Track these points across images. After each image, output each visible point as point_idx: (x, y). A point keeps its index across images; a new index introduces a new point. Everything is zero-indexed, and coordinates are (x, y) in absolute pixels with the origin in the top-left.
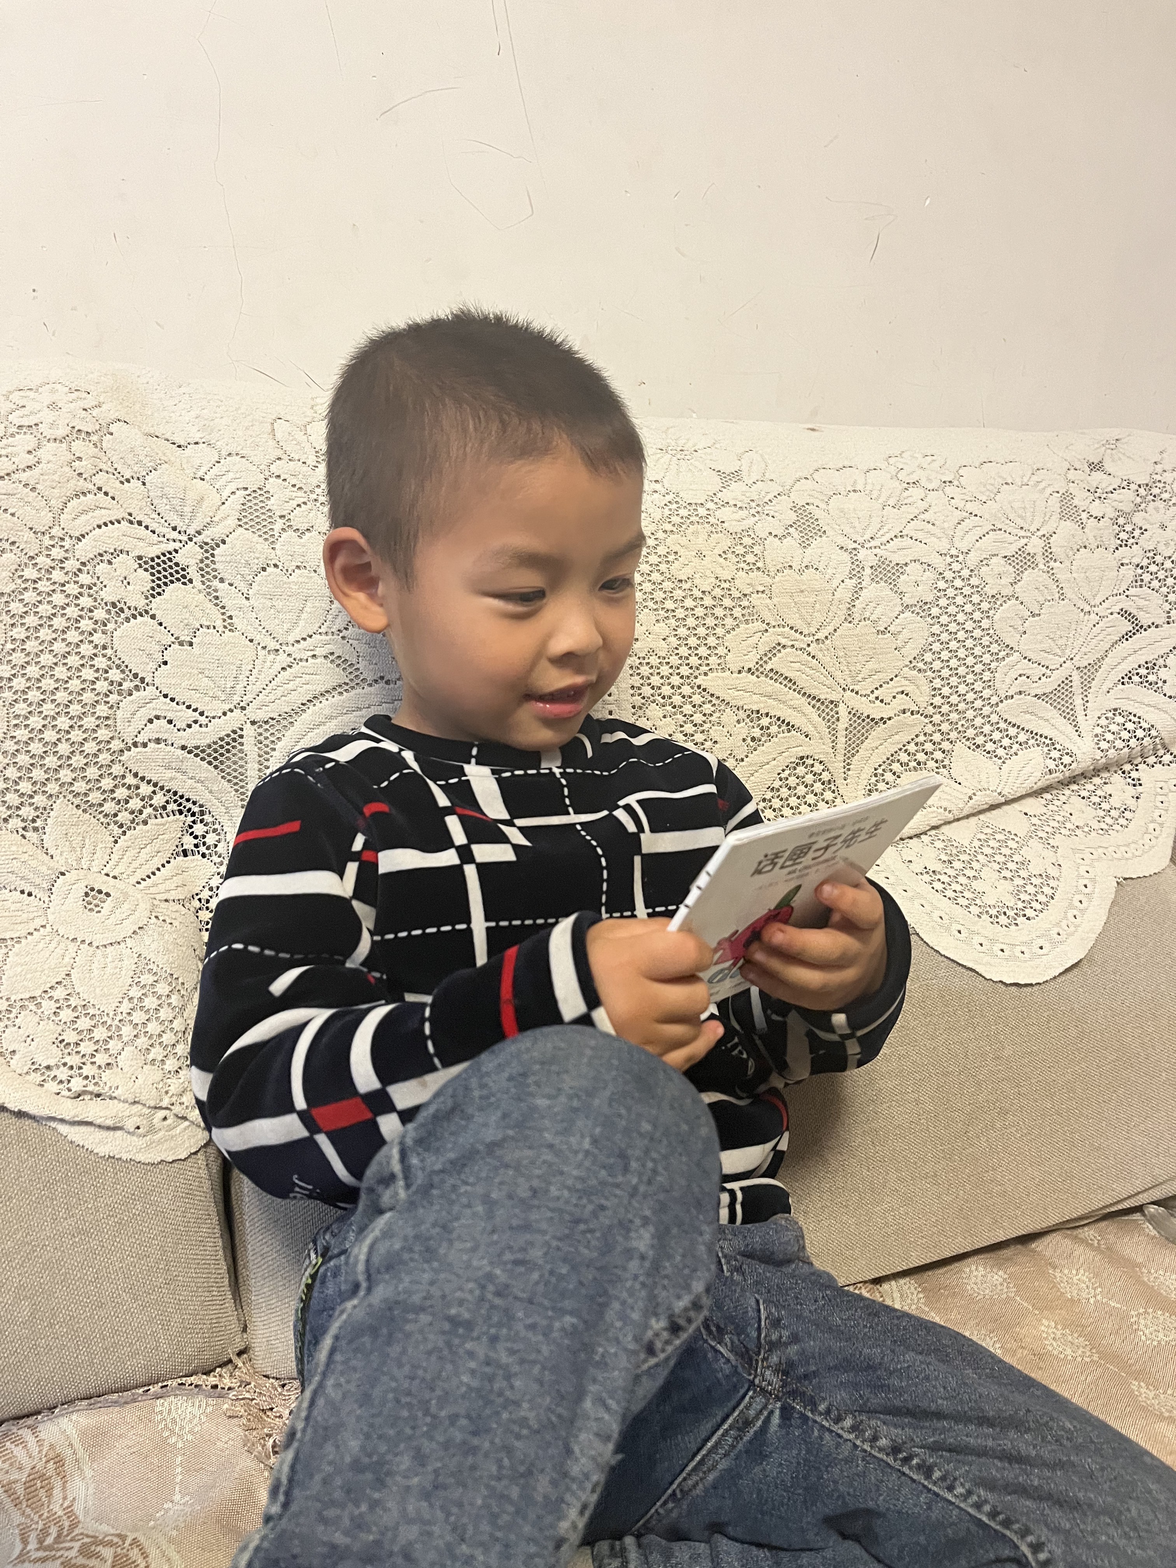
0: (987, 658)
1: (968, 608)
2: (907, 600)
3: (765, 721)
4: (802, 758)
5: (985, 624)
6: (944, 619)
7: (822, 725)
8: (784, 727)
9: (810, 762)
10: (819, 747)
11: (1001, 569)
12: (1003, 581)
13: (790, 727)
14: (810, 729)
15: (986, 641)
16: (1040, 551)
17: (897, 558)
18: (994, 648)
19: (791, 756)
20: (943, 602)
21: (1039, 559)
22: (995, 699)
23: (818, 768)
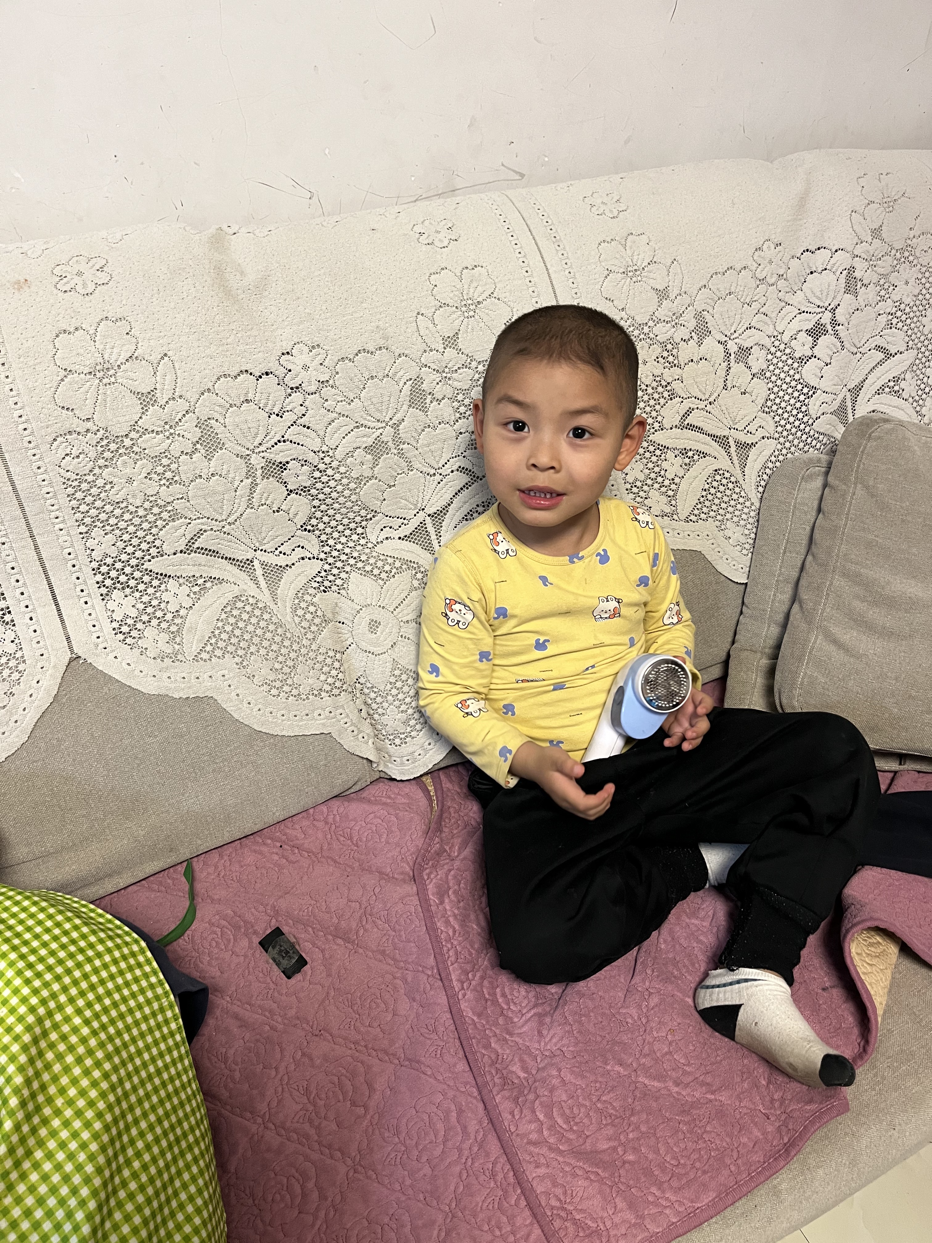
0: (802, 398)
1: (786, 368)
2: (754, 371)
3: (690, 454)
4: (716, 470)
5: (797, 377)
6: (774, 378)
7: (722, 451)
8: (701, 455)
9: (721, 472)
10: (723, 463)
11: (804, 340)
12: (805, 348)
13: (705, 455)
14: (716, 454)
15: (799, 387)
16: (828, 321)
17: (746, 344)
18: (805, 390)
19: (710, 470)
20: (771, 368)
21: (829, 327)
22: (810, 422)
23: (727, 475)
